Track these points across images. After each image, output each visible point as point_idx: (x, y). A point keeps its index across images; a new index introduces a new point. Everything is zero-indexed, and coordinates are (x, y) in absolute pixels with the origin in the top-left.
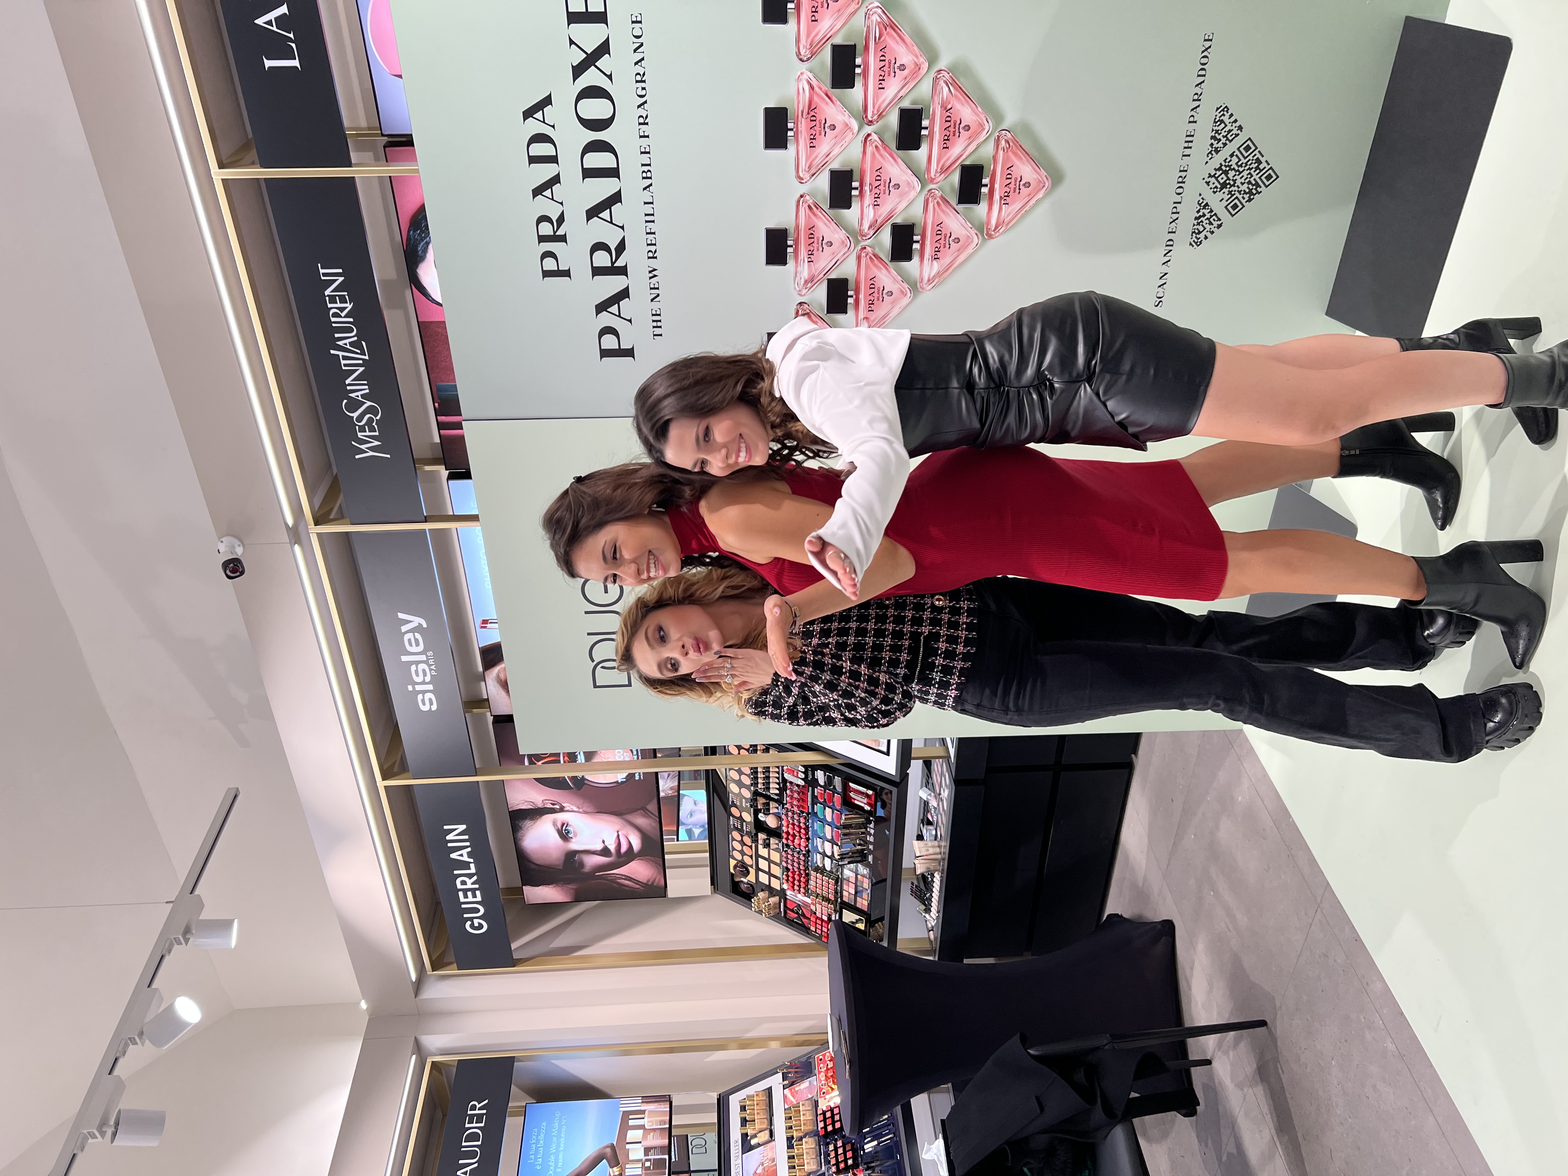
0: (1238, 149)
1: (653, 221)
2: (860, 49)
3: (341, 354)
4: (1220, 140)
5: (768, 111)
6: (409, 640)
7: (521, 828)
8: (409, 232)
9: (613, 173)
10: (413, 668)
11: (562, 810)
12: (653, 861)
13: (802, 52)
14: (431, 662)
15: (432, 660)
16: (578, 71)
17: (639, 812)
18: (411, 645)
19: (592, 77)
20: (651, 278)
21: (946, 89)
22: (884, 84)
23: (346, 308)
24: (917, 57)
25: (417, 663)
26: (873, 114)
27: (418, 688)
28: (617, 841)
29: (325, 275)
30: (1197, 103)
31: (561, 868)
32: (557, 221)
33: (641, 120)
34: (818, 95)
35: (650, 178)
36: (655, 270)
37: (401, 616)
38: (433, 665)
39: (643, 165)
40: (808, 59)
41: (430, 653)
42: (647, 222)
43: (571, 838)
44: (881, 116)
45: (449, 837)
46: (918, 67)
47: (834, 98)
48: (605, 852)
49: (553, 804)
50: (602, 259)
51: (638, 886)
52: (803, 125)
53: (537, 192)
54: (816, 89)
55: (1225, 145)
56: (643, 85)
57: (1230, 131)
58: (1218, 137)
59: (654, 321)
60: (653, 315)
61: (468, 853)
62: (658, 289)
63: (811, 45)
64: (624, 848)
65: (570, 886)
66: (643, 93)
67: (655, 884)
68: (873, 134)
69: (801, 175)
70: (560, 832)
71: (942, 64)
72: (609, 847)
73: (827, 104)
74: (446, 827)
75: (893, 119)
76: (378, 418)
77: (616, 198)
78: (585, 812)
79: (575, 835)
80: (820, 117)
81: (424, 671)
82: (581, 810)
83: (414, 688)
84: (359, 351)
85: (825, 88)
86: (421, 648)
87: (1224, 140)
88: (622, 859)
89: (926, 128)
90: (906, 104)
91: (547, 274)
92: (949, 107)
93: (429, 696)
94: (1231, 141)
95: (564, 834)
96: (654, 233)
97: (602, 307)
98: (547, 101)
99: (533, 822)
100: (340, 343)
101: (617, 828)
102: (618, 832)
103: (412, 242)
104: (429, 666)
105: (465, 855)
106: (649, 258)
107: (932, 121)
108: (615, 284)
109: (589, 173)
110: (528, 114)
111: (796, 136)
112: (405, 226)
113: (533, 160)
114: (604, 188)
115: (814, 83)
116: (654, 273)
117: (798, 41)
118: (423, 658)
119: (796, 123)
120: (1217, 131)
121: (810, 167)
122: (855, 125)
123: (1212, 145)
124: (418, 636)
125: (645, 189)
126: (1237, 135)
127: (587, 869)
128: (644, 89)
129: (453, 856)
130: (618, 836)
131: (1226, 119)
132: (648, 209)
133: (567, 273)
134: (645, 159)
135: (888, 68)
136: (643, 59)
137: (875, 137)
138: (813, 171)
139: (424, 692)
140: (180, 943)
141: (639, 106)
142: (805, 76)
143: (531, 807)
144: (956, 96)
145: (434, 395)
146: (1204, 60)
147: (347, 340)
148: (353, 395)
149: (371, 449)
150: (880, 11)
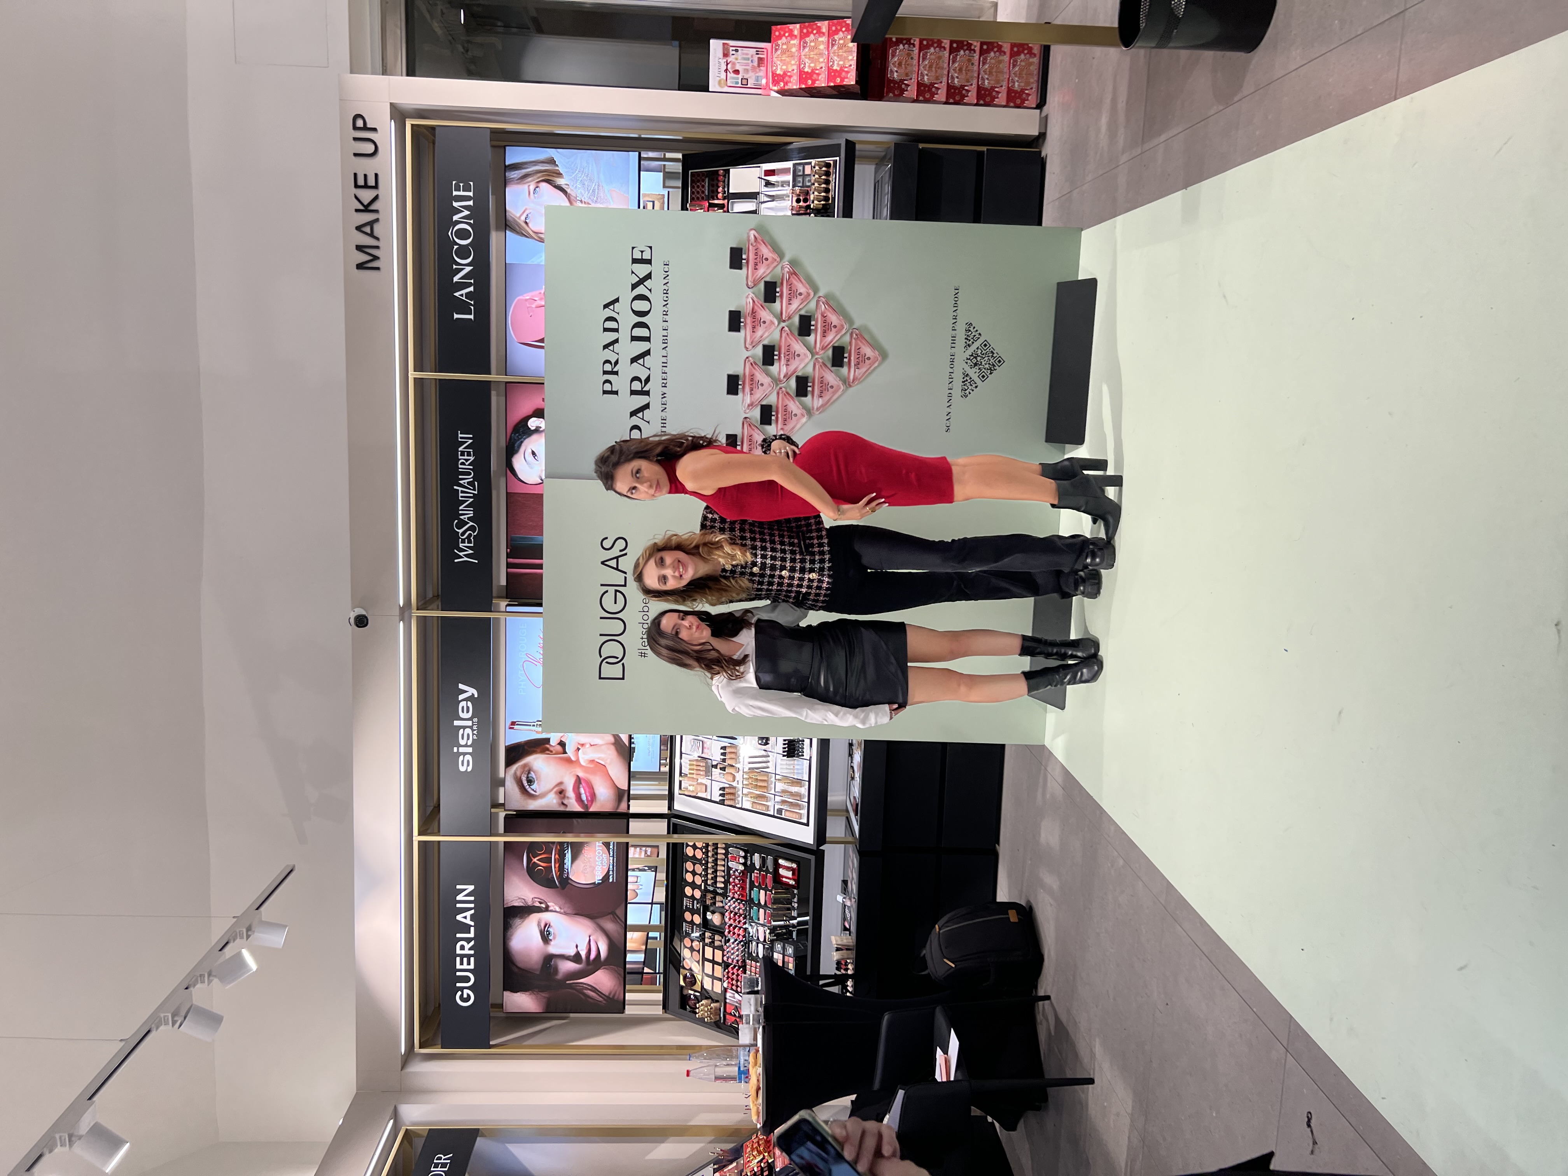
0: (981, 345)
1: (666, 367)
2: (778, 284)
3: (460, 489)
4: (970, 340)
5: (731, 312)
6: (463, 707)
9: (648, 339)
10: (461, 731)
11: (547, 909)
12: (616, 971)
13: (749, 284)
15: (475, 726)
16: (634, 286)
17: (609, 916)
18: (463, 712)
19: (641, 290)
20: (662, 398)
21: (823, 306)
22: (791, 302)
23: (470, 459)
24: (807, 289)
25: (464, 727)
26: (786, 317)
27: (462, 750)
28: (588, 947)
29: (461, 438)
30: (955, 321)
31: (538, 973)
32: (614, 363)
33: (665, 313)
34: (757, 306)
35: (667, 343)
36: (665, 394)
37: (461, 686)
38: (475, 730)
39: (663, 336)
40: (752, 287)
41: (475, 720)
42: (663, 366)
43: (551, 940)
44: (790, 318)
45: (459, 898)
46: (808, 294)
47: (765, 308)
48: (577, 958)
49: (540, 903)
50: (637, 386)
51: (601, 999)
52: (749, 320)
53: (606, 347)
54: (756, 302)
55: (973, 343)
56: (667, 295)
57: (975, 336)
58: (969, 338)
59: (662, 423)
60: (662, 420)
61: (472, 915)
62: (666, 404)
63: (754, 280)
64: (593, 955)
65: (543, 994)
66: (667, 299)
67: (616, 997)
68: (786, 327)
69: (747, 346)
70: (542, 933)
71: (821, 294)
72: (581, 952)
73: (761, 310)
74: (458, 887)
75: (796, 320)
76: (475, 534)
77: (648, 353)
78: (565, 914)
79: (554, 938)
80: (758, 317)
81: (468, 735)
82: (562, 911)
83: (458, 750)
84: (472, 488)
85: (761, 302)
86: (470, 715)
87: (972, 340)
88: (590, 967)
89: (813, 326)
90: (803, 313)
91: (605, 392)
92: (825, 315)
93: (468, 757)
94: (976, 341)
95: (546, 936)
96: (666, 373)
97: (633, 414)
98: (617, 300)
99: (522, 920)
100: (461, 482)
101: (589, 932)
102: (590, 937)
104: (473, 730)
105: (469, 918)
106: (662, 386)
107: (817, 322)
108: (642, 400)
109: (634, 339)
110: (606, 306)
111: (745, 326)
113: (605, 330)
114: (642, 347)
115: (755, 299)
117: (747, 278)
118: (469, 723)
119: (745, 319)
120: (968, 336)
121: (752, 343)
122: (776, 323)
123: (966, 342)
124: (470, 704)
125: (663, 349)
126: (979, 338)
127: (560, 976)
128: (667, 297)
129: (459, 917)
130: (590, 940)
131: (971, 329)
132: (664, 360)
133: (616, 393)
134: (665, 333)
135: (793, 294)
136: (668, 283)
137: (786, 328)
138: (753, 345)
139: (464, 754)
141: (664, 306)
142: (750, 296)
143: (522, 904)
144: (828, 310)
146: (956, 299)
147: (465, 480)
148: (462, 517)
149: (466, 555)
150: (788, 266)
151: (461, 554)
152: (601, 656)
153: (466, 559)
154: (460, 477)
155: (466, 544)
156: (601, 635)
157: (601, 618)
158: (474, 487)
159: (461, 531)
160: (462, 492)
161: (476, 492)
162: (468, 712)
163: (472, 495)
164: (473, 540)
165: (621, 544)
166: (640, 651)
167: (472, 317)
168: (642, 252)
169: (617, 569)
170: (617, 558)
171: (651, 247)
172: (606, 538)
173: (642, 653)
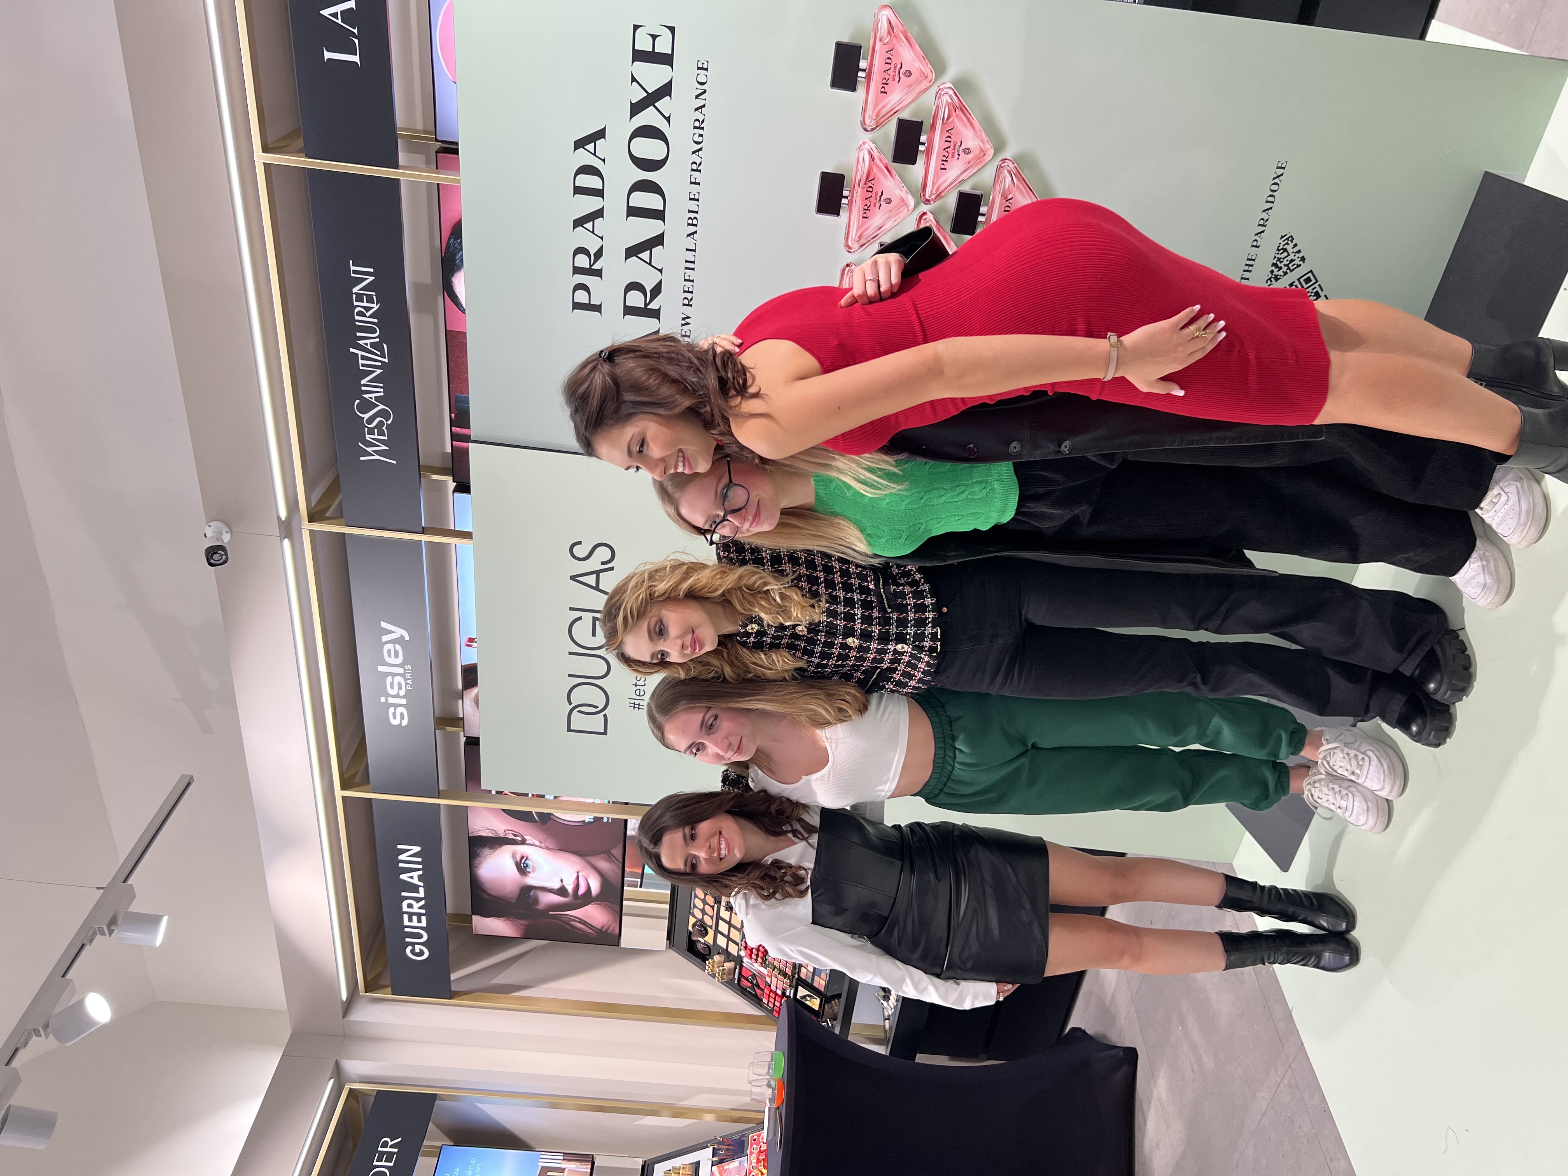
0: (1298, 280)
1: (693, 269)
2: (926, 127)
3: (360, 353)
4: (1281, 268)
5: (824, 175)
6: (389, 651)
7: (478, 855)
8: (449, 239)
9: (659, 215)
10: (389, 679)
11: (523, 842)
12: (610, 907)
13: (868, 122)
14: (408, 676)
15: (409, 675)
16: (636, 108)
17: (602, 855)
18: (390, 656)
19: (648, 117)
20: (683, 325)
21: (1009, 179)
22: (946, 165)
23: (372, 308)
24: (983, 142)
25: (394, 675)
26: (932, 194)
27: (391, 700)
28: (576, 882)
29: (355, 272)
30: (1262, 229)
31: (514, 901)
32: (595, 254)
33: (694, 166)
34: (878, 166)
35: (696, 225)
36: (688, 317)
37: (384, 625)
38: (410, 679)
39: (690, 211)
40: (873, 129)
41: (408, 667)
42: (686, 268)
43: (529, 872)
44: (939, 196)
45: (401, 857)
46: (983, 153)
47: (894, 172)
48: (562, 891)
49: (515, 836)
50: (636, 299)
51: (591, 931)
52: (859, 194)
53: (579, 223)
54: (877, 160)
55: (1285, 273)
56: (701, 132)
57: (1292, 261)
58: (1279, 265)
61: (419, 876)
63: (877, 116)
64: (582, 890)
65: (521, 922)
66: (700, 139)
67: (609, 931)
68: (929, 213)
69: (850, 244)
70: (518, 865)
71: (1008, 154)
72: (567, 887)
73: (886, 176)
74: (399, 847)
75: (951, 202)
76: (389, 422)
77: (658, 240)
78: (547, 848)
79: (534, 870)
80: (877, 189)
81: (399, 684)
82: (543, 845)
83: (387, 700)
84: (379, 353)
85: (885, 161)
86: (400, 660)
87: (1284, 269)
88: (579, 901)
89: (984, 215)
90: (966, 188)
91: (577, 306)
92: (1010, 197)
93: (400, 710)
94: (1291, 271)
95: (522, 867)
96: (692, 281)
98: (601, 134)
99: (492, 851)
100: (361, 342)
101: (577, 868)
102: (578, 873)
103: (451, 250)
104: (406, 679)
105: (416, 878)
106: (684, 305)
107: (991, 208)
109: (632, 212)
110: (579, 144)
111: (850, 204)
112: (446, 233)
113: (578, 190)
114: (648, 228)
115: (876, 154)
116: (687, 320)
117: (864, 110)
118: (401, 670)
119: (851, 192)
120: (1279, 259)
121: (860, 238)
122: (911, 202)
123: (1272, 272)
124: (398, 647)
125: (689, 235)
126: (1299, 266)
127: (541, 906)
128: (701, 135)
129: (403, 877)
130: (578, 877)
131: (1289, 248)
132: (690, 256)
133: (598, 308)
134: (693, 206)
135: (952, 149)
136: (704, 106)
137: (930, 216)
138: (863, 241)
139: (396, 706)
140: (103, 934)
141: (694, 153)
142: (867, 146)
143: (491, 835)
144: (1018, 188)
145: (452, 406)
146: (1274, 187)
147: (369, 340)
148: (366, 396)
149: (378, 452)
150: (951, 92)
151: (370, 449)
152: (570, 703)
153: (377, 457)
154: (358, 334)
155: (376, 437)
156: (570, 676)
157: (570, 653)
158: (383, 351)
159: (366, 416)
160: (363, 358)
161: (386, 360)
162: (397, 656)
163: (379, 364)
164: (386, 431)
165: (603, 554)
167: (356, 59)
168: (654, 37)
169: (597, 588)
170: (597, 573)
171: (672, 29)
172: (580, 543)
173: (634, 704)
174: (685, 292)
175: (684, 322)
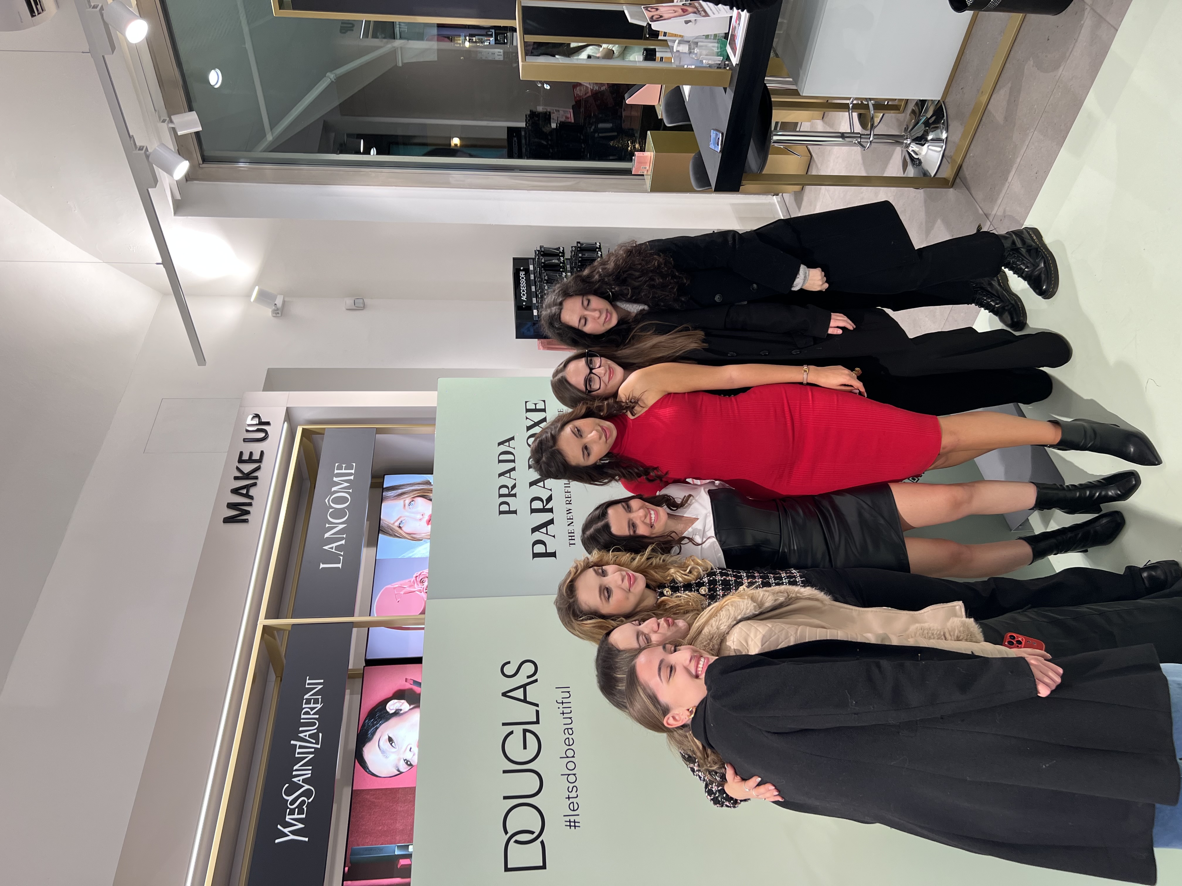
1: (570, 487)
3: (298, 743)
16: (529, 427)
20: (567, 514)
23: (317, 707)
29: (309, 684)
32: (511, 487)
36: (570, 510)
42: (565, 487)
50: (537, 505)
53: (502, 475)
59: (569, 536)
60: (569, 533)
62: (572, 519)
76: (310, 801)
84: (314, 741)
91: (501, 513)
96: (570, 492)
97: (534, 530)
98: (512, 439)
100: (301, 735)
106: (566, 504)
108: (545, 517)
110: (501, 443)
113: (501, 462)
116: (570, 511)
133: (514, 512)
145: (347, 856)
147: (307, 732)
148: (295, 780)
149: (293, 832)
151: (286, 830)
152: (506, 832)
153: (292, 837)
154: (301, 729)
155: (296, 816)
156: (505, 798)
157: (505, 772)
158: (317, 739)
159: (290, 798)
160: (301, 747)
161: (319, 746)
163: (313, 750)
164: (305, 809)
165: (528, 668)
166: (567, 819)
167: (340, 566)
168: (536, 404)
169: (525, 701)
170: (524, 686)
171: (544, 401)
172: (509, 663)
173: (570, 822)
174: (566, 498)
175: (568, 512)
